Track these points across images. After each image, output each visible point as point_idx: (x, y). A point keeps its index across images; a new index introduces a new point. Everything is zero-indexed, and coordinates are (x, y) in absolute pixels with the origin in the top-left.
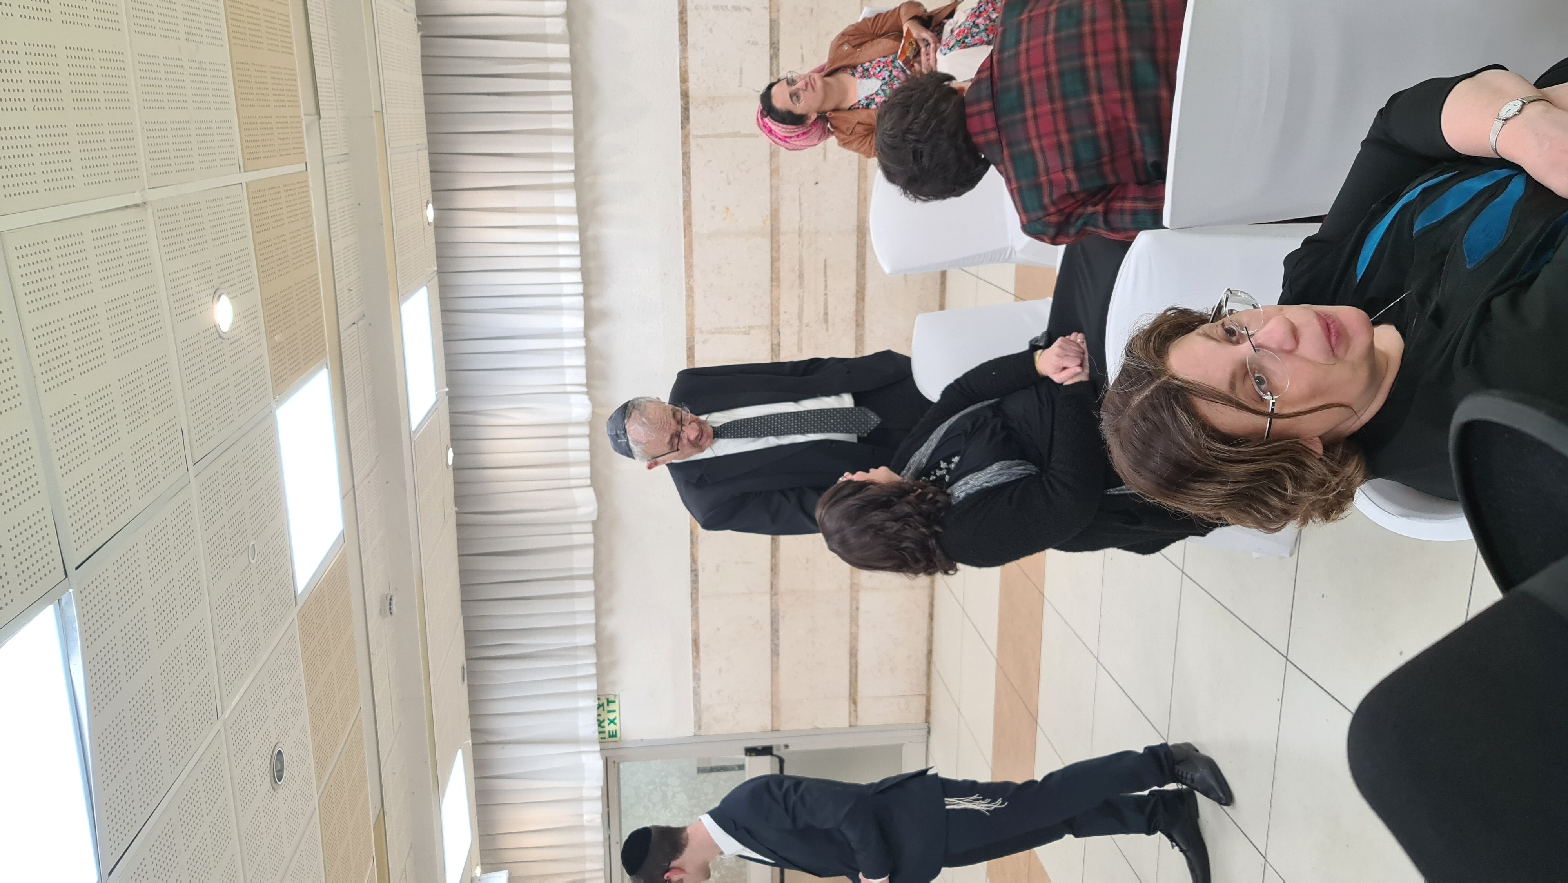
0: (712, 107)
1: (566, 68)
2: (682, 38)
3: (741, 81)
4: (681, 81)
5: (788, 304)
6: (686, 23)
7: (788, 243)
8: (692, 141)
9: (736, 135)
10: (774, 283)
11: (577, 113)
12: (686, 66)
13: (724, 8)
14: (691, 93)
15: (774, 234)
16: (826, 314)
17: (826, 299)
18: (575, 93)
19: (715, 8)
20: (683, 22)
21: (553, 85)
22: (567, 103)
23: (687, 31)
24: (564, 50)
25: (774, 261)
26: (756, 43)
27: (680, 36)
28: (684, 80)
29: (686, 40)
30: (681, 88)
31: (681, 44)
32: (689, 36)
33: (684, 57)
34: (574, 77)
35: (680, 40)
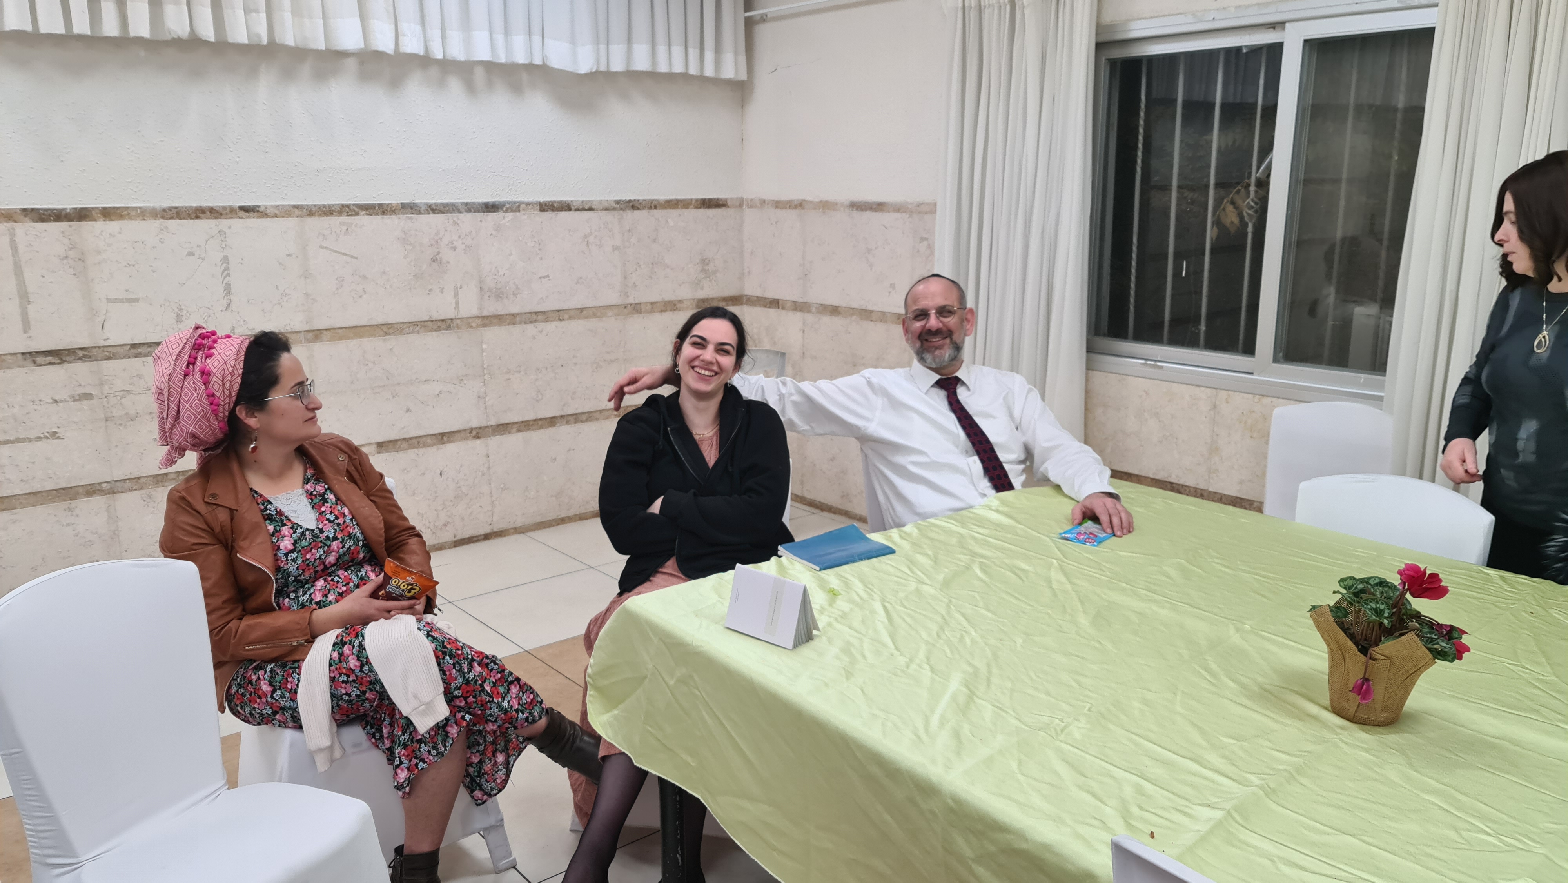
0: (67, 257)
2: (174, 211)
3: (115, 301)
4: (105, 208)
6: (197, 217)
12: (129, 217)
13: (227, 272)
14: (85, 225)
19: (225, 259)
20: (198, 213)
23: (184, 218)
27: (176, 208)
28: (108, 214)
29: (172, 218)
30: (93, 208)
31: (164, 210)
32: (178, 221)
33: (144, 214)
35: (170, 209)
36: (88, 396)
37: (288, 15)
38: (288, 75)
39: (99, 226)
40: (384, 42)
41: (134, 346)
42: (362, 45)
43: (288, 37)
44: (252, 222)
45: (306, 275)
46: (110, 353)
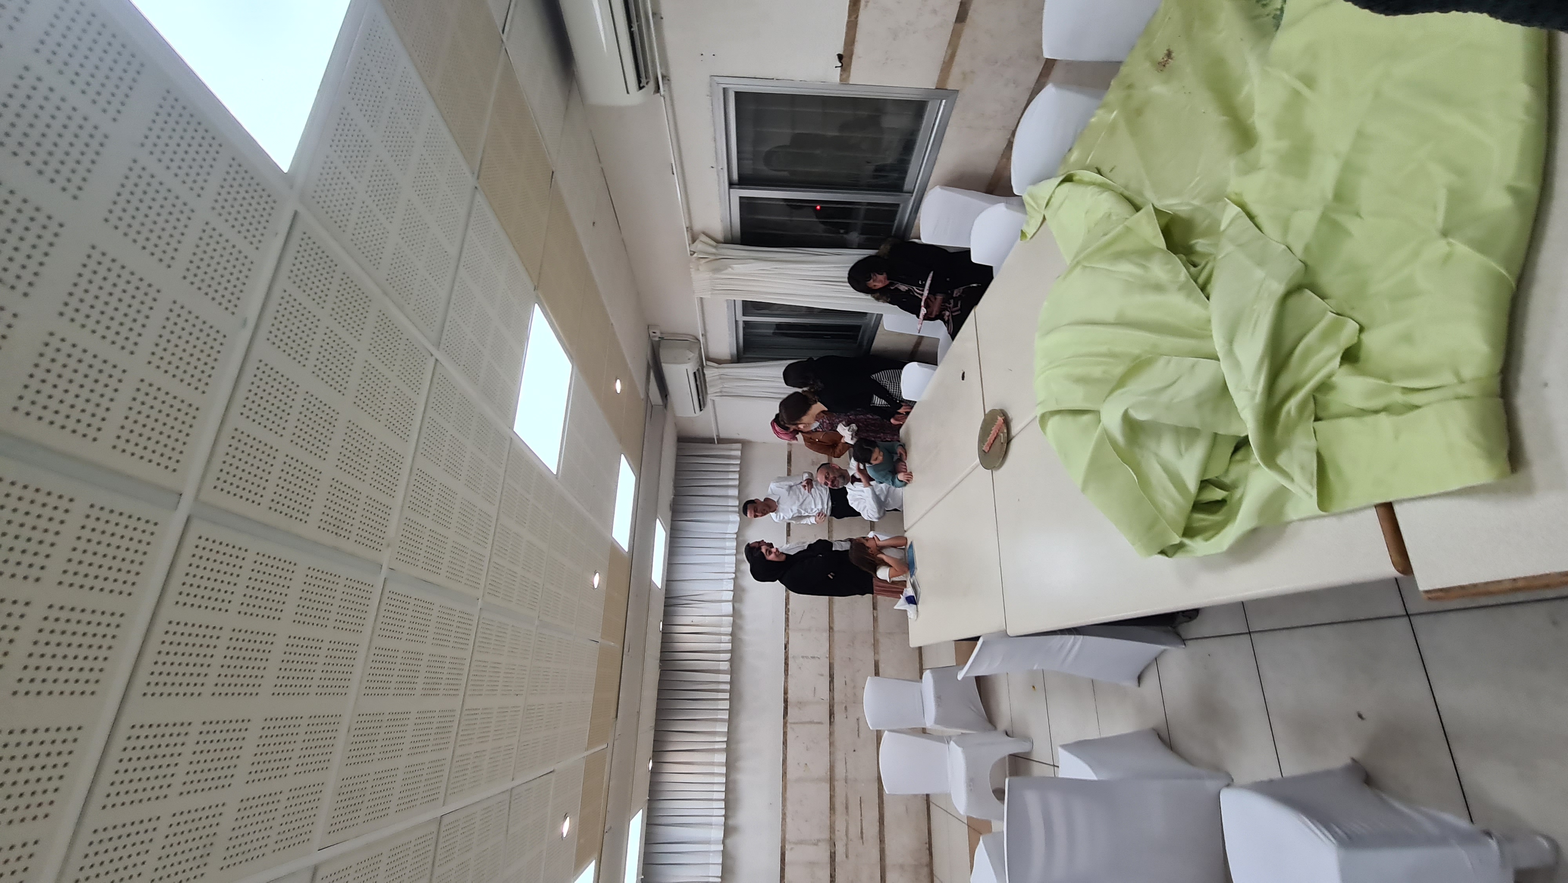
0: (799, 708)
1: (728, 687)
3: (814, 696)
5: (840, 826)
6: (788, 666)
7: (839, 786)
8: (788, 725)
9: (811, 722)
10: (832, 812)
11: (731, 710)
12: (787, 687)
13: (807, 657)
14: (789, 700)
15: (832, 780)
16: (862, 833)
17: (862, 823)
18: (730, 699)
19: (803, 657)
20: (786, 664)
21: (721, 696)
22: (726, 705)
23: (788, 669)
24: (727, 678)
25: (832, 797)
26: (822, 675)
27: (784, 671)
28: (786, 693)
29: (788, 673)
30: (784, 698)
31: (785, 676)
32: (789, 671)
33: (786, 681)
34: (731, 692)
36: (846, 707)
37: (722, 629)
38: (741, 628)
39: (789, 696)
40: (730, 596)
41: (830, 690)
42: (731, 604)
43: (730, 630)
44: (790, 646)
45: (809, 630)
46: (832, 699)
